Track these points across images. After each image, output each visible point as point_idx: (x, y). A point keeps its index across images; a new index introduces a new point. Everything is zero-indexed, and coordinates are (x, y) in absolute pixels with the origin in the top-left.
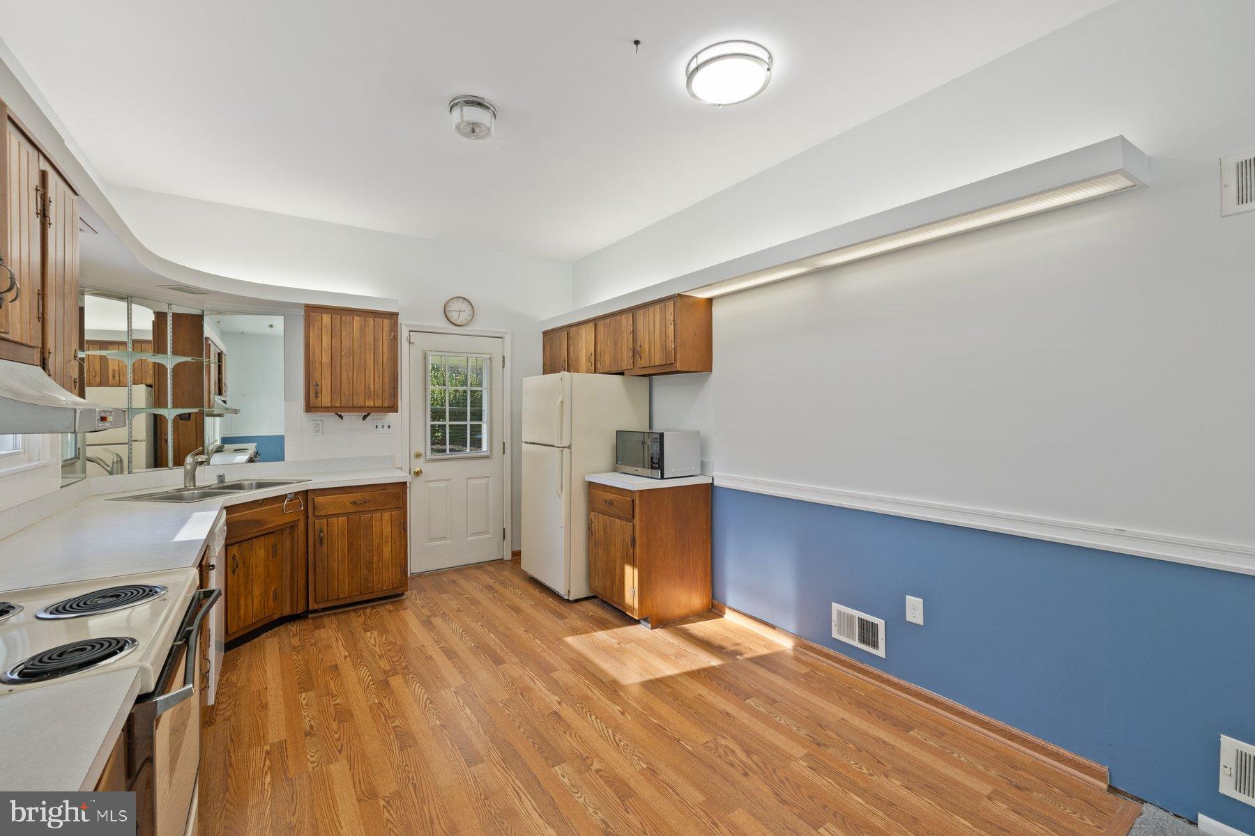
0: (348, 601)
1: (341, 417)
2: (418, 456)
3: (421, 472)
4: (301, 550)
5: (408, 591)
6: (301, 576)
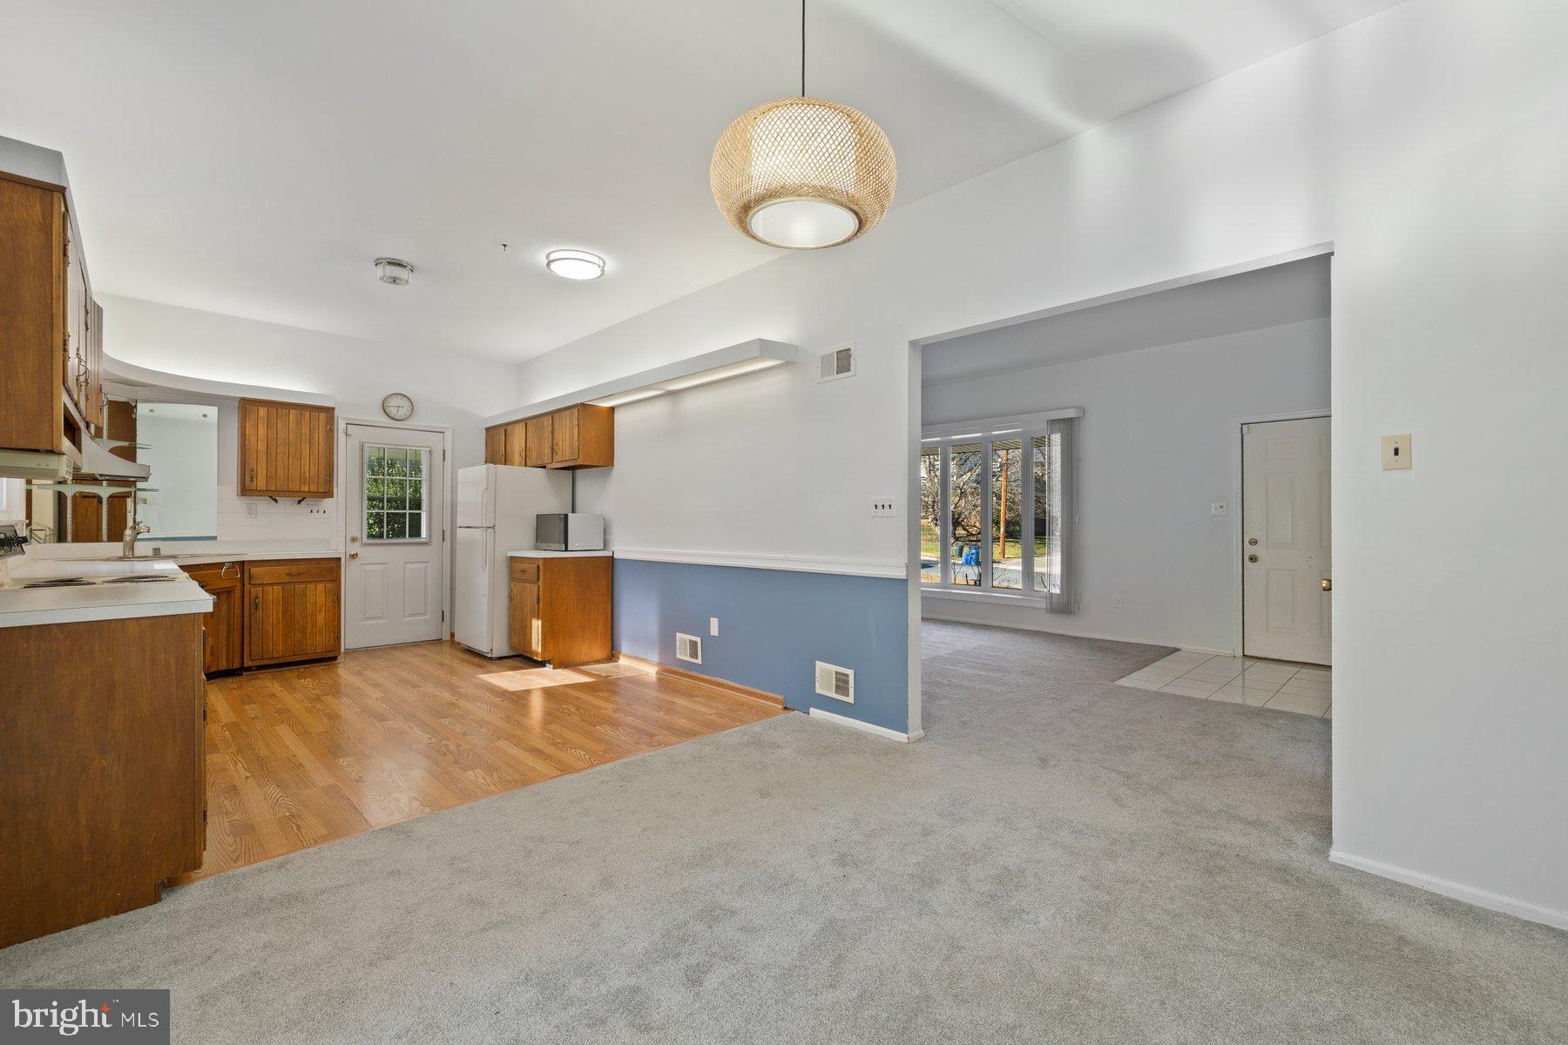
0: (282, 661)
1: (276, 501)
2: (354, 540)
3: (357, 555)
4: (237, 613)
5: (340, 658)
6: (236, 636)
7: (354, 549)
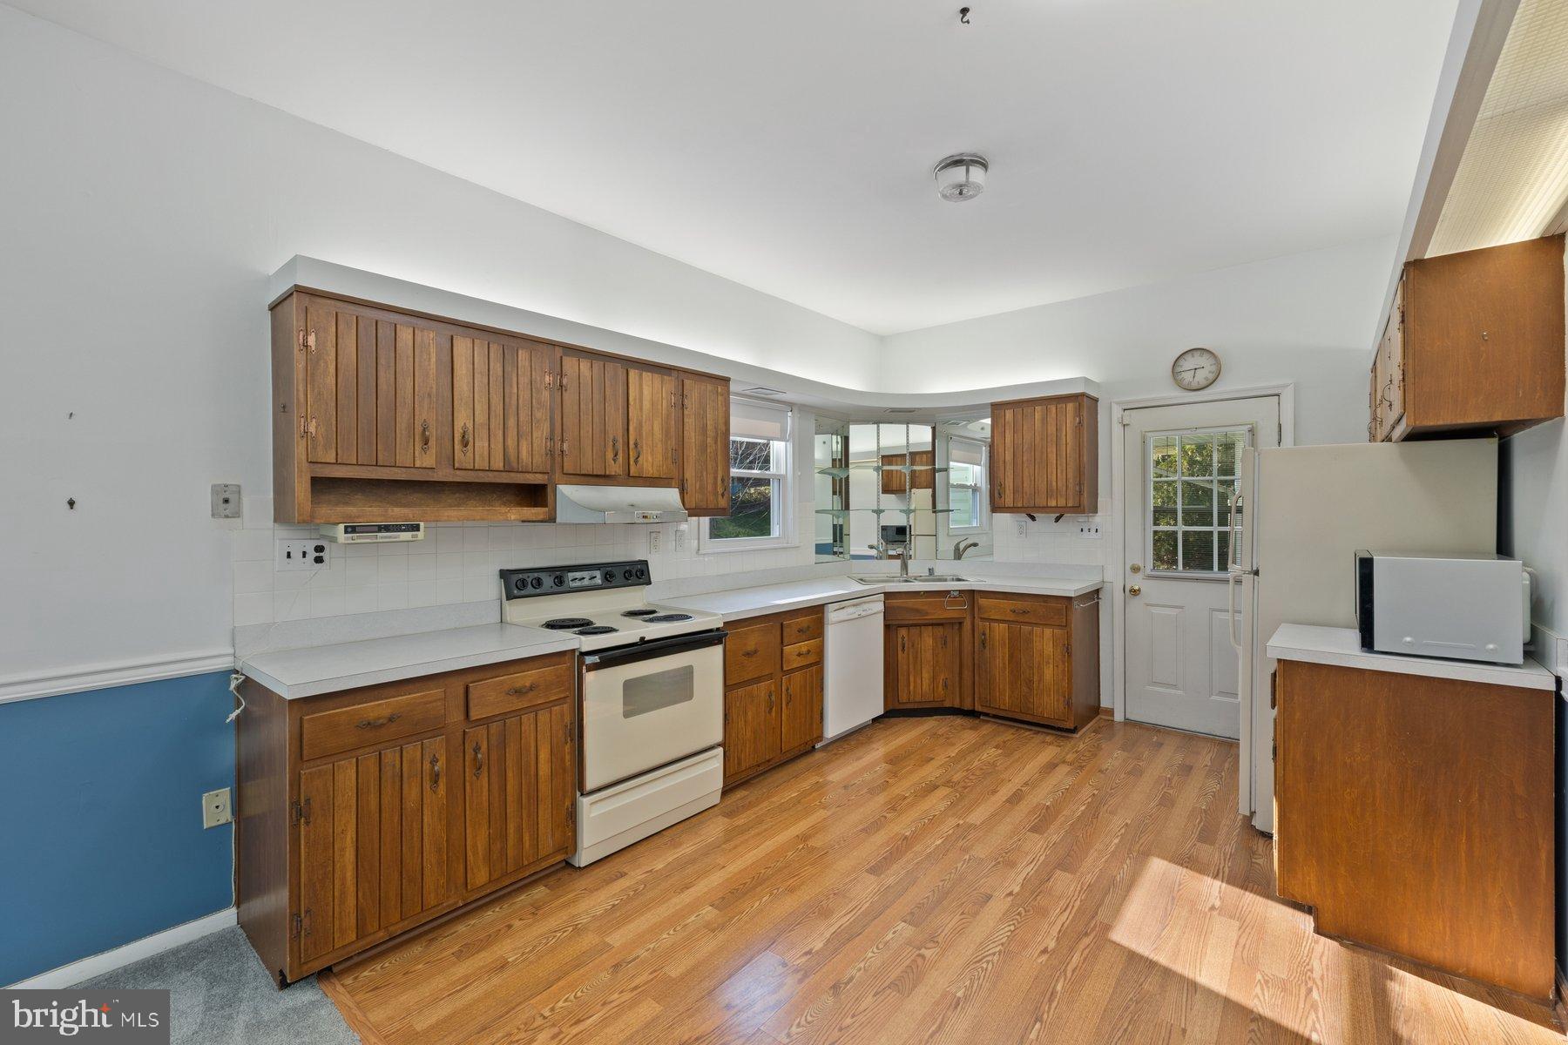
0: (1009, 714)
1: (1033, 518)
2: (1135, 569)
3: (1139, 590)
4: (967, 647)
5: (1084, 729)
6: (967, 674)
7: (1136, 582)
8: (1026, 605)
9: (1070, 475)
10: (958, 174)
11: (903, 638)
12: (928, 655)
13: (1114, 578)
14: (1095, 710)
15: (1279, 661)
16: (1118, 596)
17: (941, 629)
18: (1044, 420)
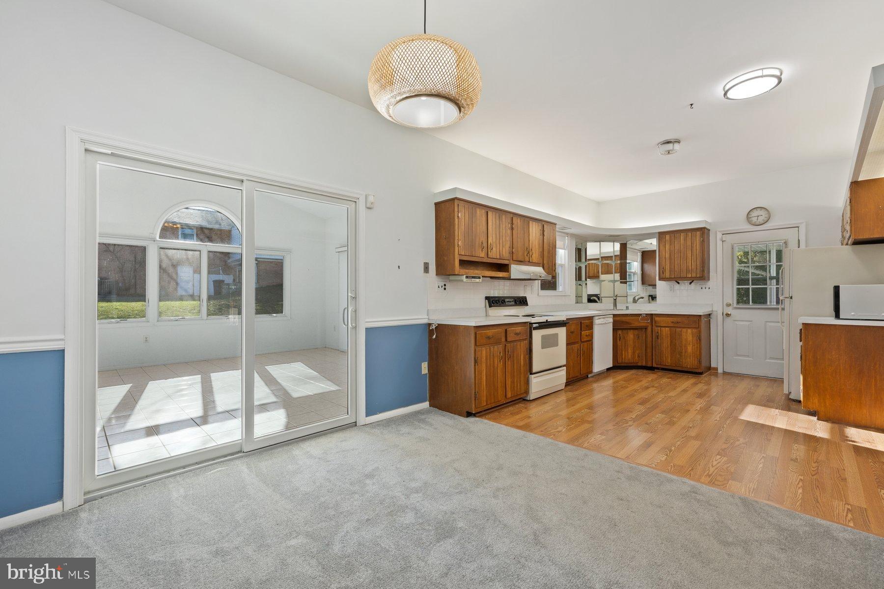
0: (670, 368)
1: (678, 283)
2: (728, 305)
3: (730, 314)
4: (649, 339)
5: (706, 374)
6: (649, 350)
7: (729, 310)
8: (679, 319)
9: (698, 263)
10: (670, 146)
11: (620, 335)
12: (631, 343)
13: (718, 309)
14: (709, 368)
15: (803, 324)
16: (720, 317)
17: (636, 331)
18: (685, 240)
